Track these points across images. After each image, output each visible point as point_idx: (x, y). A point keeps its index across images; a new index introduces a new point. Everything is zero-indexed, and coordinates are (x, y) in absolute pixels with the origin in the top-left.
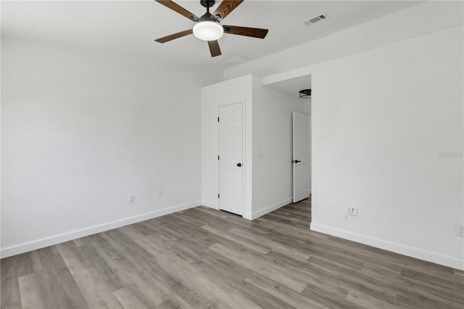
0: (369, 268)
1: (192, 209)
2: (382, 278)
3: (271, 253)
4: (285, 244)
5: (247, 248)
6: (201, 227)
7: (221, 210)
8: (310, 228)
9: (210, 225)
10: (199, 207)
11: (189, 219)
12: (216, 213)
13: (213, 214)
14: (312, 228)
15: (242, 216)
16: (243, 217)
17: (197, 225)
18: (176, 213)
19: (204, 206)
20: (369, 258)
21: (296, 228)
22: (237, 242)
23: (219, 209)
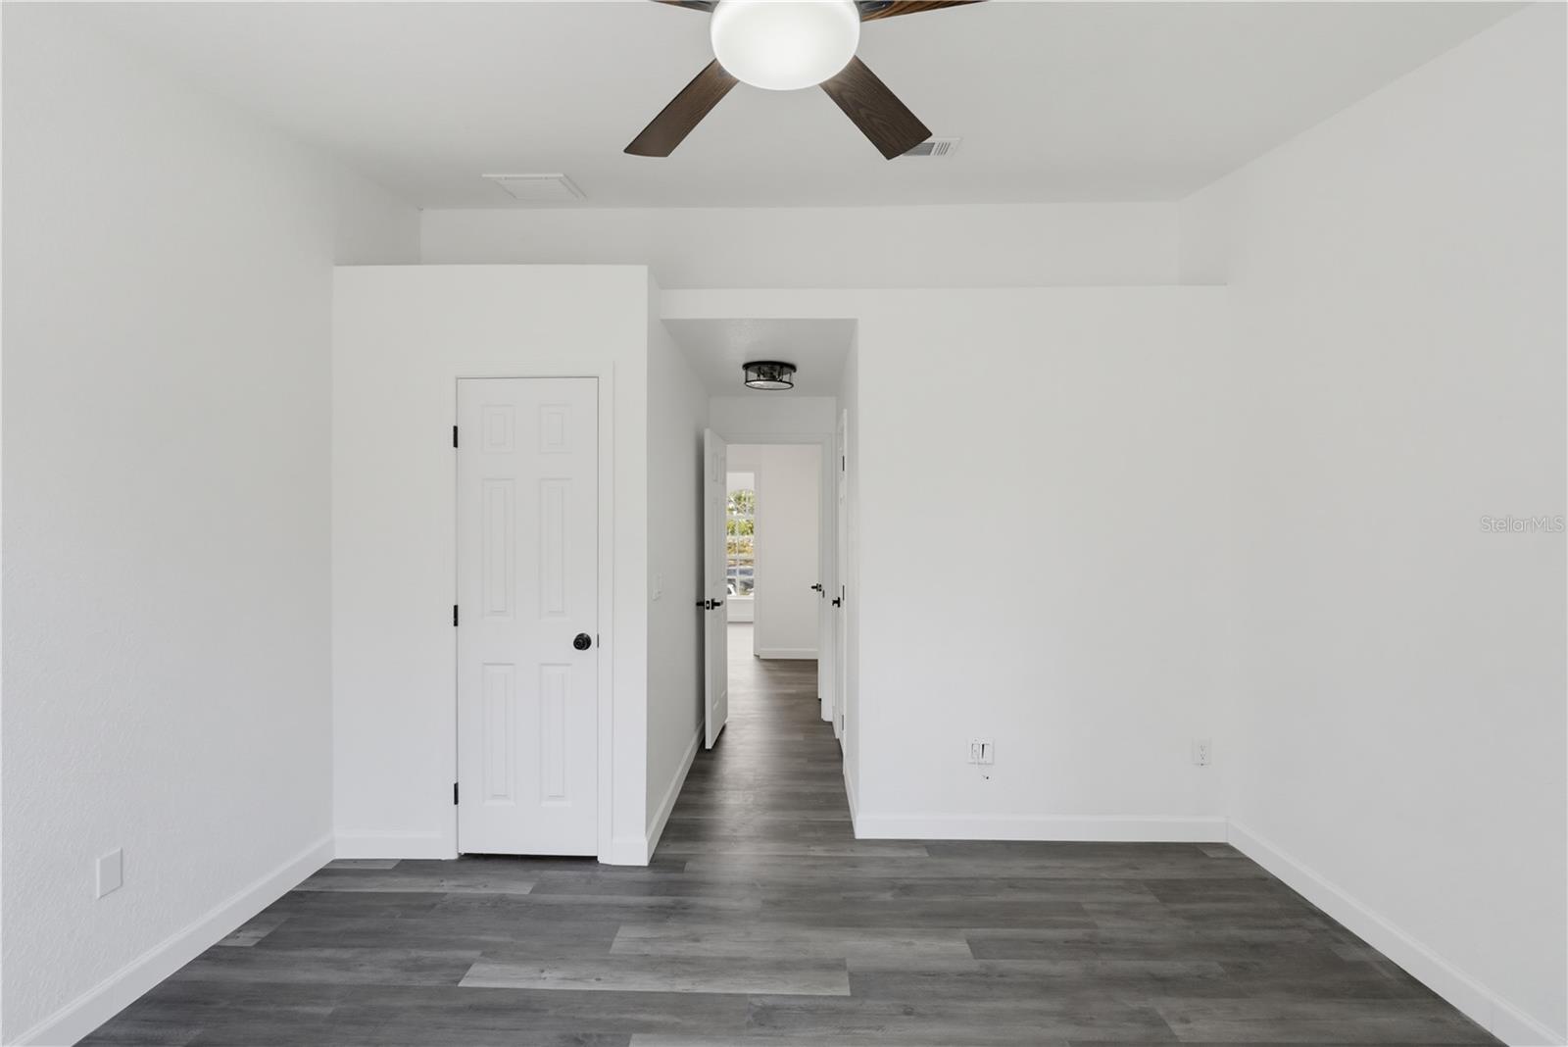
0: (1102, 912)
1: (291, 894)
2: (1151, 931)
3: (865, 982)
4: (859, 926)
5: (768, 1002)
6: (460, 985)
7: (466, 855)
8: (853, 833)
9: (491, 953)
10: (322, 873)
11: (342, 965)
12: (461, 883)
13: (448, 887)
14: (862, 832)
15: (594, 858)
16: (601, 860)
17: (433, 983)
18: (213, 956)
19: (355, 861)
20: (1065, 879)
21: (822, 848)
22: (701, 989)
23: (454, 856)
